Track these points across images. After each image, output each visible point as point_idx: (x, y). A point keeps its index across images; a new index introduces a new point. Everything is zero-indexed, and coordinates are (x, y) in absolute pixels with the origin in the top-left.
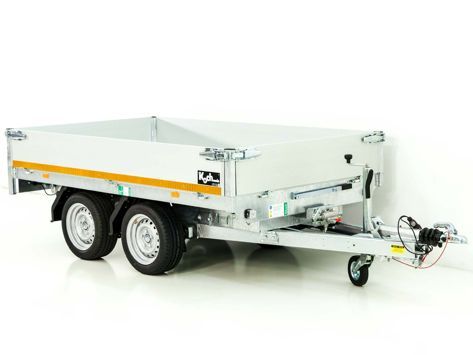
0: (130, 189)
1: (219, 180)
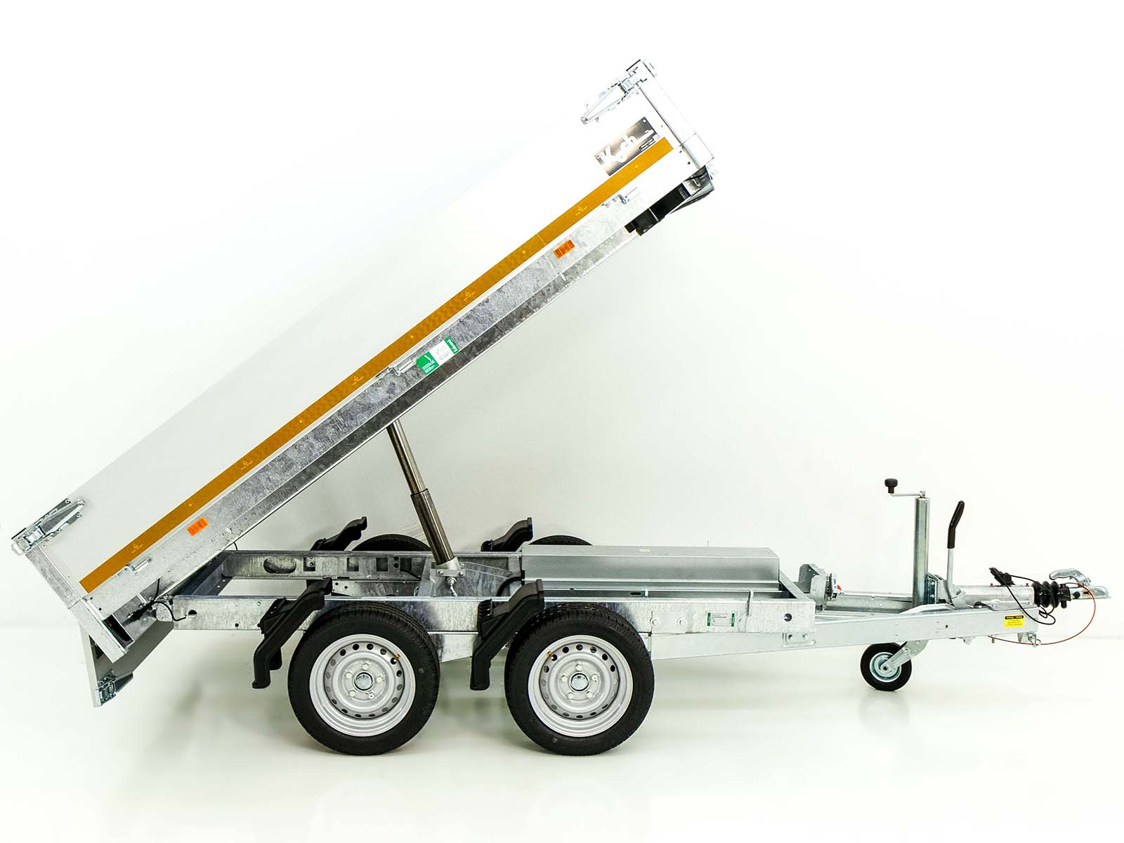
0: (449, 341)
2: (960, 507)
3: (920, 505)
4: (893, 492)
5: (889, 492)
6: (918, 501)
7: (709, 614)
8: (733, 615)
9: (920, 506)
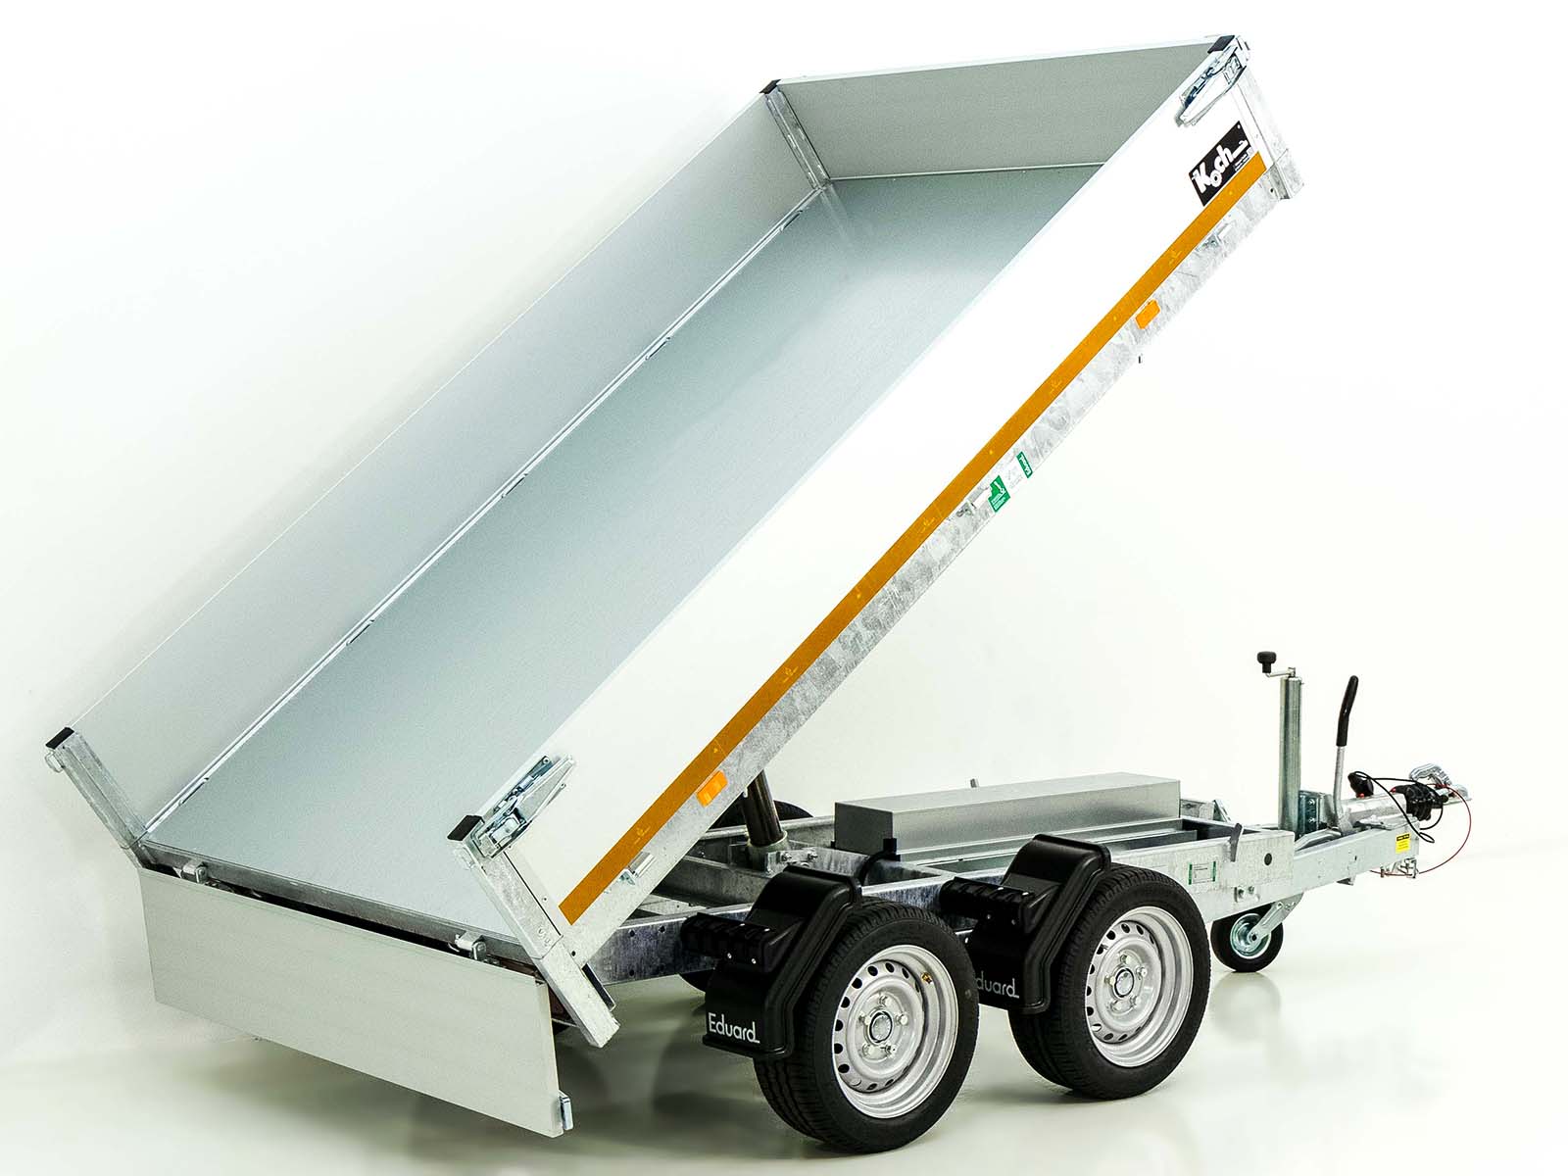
0: (1022, 458)
1: (1245, 138)
2: (1353, 684)
3: (1291, 688)
4: (1270, 672)
5: (1264, 671)
6: (1287, 682)
7: (1191, 866)
8: (1215, 863)
9: (1291, 690)
